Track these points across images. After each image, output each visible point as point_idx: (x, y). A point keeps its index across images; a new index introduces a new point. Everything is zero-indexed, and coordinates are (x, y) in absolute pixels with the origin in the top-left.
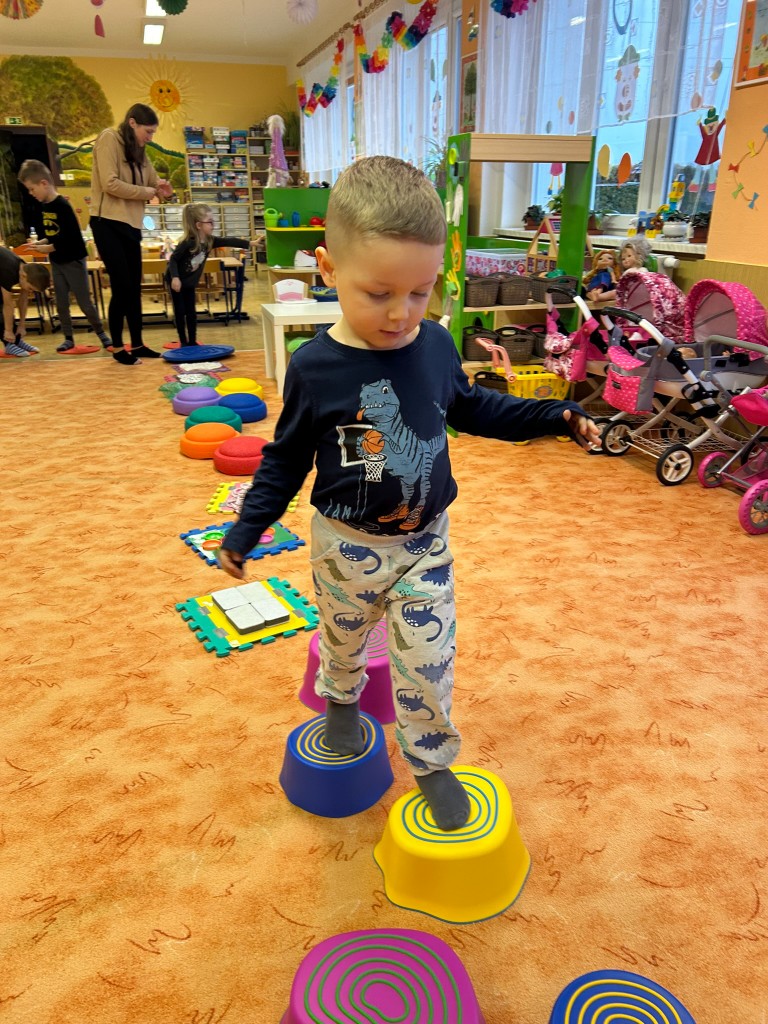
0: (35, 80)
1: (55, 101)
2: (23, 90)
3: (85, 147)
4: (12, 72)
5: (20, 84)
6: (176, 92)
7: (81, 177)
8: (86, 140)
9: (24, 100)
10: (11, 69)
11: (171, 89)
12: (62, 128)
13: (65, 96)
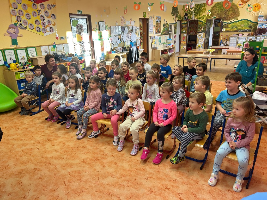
0: (222, 7)
1: (226, 12)
2: (218, 10)
3: (230, 22)
4: (217, 6)
5: (218, 9)
6: (260, 6)
7: (227, 30)
8: (231, 21)
9: (218, 13)
10: (217, 5)
11: (259, 5)
12: (226, 18)
13: (228, 10)
